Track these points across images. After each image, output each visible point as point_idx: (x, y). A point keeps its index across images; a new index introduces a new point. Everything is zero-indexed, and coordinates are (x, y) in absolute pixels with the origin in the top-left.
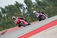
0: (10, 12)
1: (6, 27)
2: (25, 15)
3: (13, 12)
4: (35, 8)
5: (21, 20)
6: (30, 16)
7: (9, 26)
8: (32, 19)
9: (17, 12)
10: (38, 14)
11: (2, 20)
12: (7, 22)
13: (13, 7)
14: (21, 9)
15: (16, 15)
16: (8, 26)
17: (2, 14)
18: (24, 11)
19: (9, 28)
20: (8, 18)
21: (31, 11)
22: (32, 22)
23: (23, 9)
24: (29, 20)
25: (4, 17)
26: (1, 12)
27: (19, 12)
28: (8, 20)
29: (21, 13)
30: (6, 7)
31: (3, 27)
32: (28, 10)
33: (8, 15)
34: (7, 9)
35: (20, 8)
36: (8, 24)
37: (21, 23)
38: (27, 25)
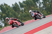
0: (27, 6)
1: (23, 19)
2: (41, 9)
3: (30, 6)
4: (50, 2)
5: (14, 21)
6: (45, 10)
7: (27, 19)
8: (48, 12)
9: (34, 6)
10: (34, 14)
11: (20, 13)
12: (25, 15)
13: (30, 2)
14: (37, 4)
15: (33, 9)
16: (25, 19)
17: (20, 8)
18: (40, 5)
19: (26, 21)
20: (26, 11)
21: (46, 5)
22: (48, 15)
23: (39, 3)
24: (45, 13)
25: (22, 10)
26: (20, 6)
27: (35, 6)
28: (26, 13)
29: (37, 7)
30: (24, 2)
31: (21, 19)
32: (43, 5)
33: (25, 9)
34: (25, 4)
35: (36, 2)
36: (25, 16)
37: (14, 24)
38: (20, 25)
